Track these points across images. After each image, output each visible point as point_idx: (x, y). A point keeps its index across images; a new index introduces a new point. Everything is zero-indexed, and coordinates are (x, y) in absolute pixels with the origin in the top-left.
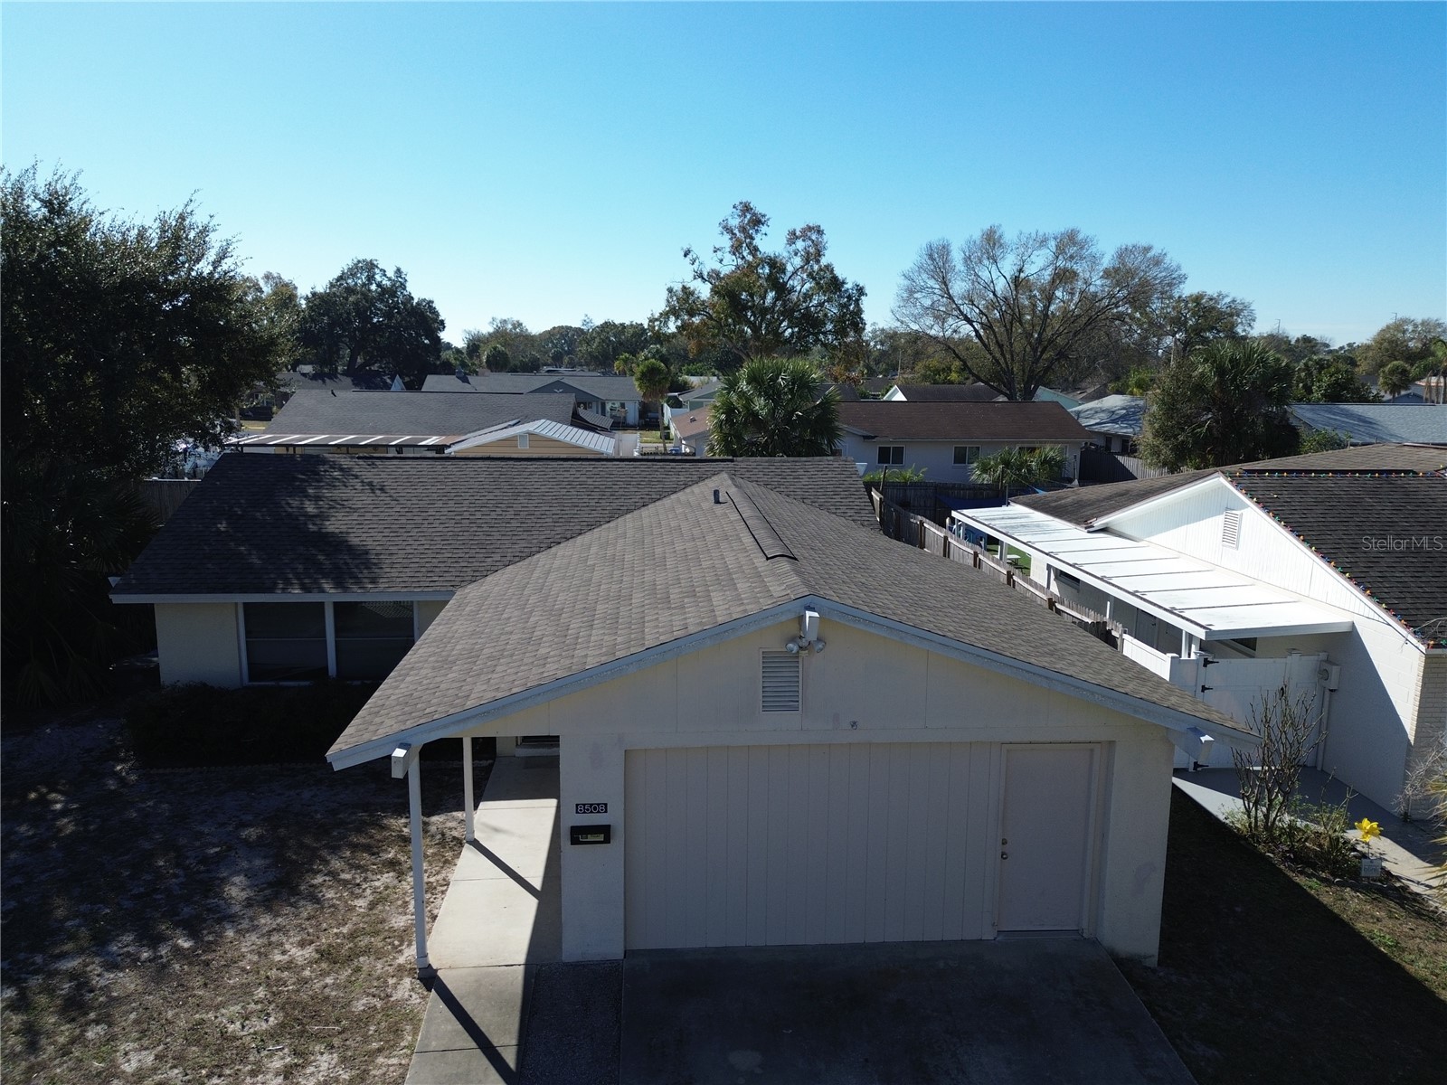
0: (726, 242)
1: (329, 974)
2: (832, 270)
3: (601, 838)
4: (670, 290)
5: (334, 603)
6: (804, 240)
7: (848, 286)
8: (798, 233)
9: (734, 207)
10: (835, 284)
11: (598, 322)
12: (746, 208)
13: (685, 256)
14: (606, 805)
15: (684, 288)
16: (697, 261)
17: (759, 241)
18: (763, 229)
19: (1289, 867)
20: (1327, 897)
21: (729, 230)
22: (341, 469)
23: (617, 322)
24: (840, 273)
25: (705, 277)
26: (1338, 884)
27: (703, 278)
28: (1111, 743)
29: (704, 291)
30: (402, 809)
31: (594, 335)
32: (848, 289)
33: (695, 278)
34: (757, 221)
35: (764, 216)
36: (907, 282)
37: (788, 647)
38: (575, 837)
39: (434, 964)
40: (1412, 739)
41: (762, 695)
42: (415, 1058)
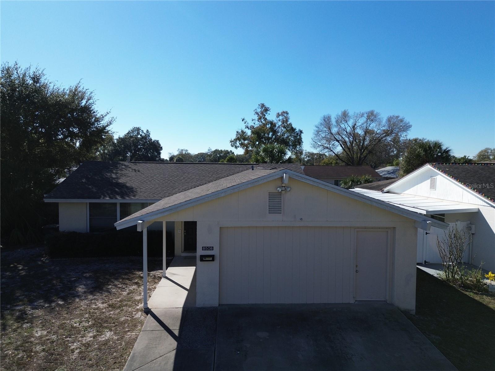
0: (256, 117)
1: (112, 311)
2: (291, 125)
3: (211, 259)
4: (237, 132)
5: (120, 203)
6: (282, 116)
8: (280, 114)
9: (259, 105)
10: (293, 130)
11: (213, 149)
12: (263, 105)
13: (243, 121)
14: (213, 247)
15: (242, 131)
16: (246, 122)
17: (267, 116)
19: (462, 289)
20: (477, 298)
21: (257, 113)
22: (125, 165)
23: (220, 150)
24: (294, 126)
25: (249, 128)
26: (480, 294)
27: (248, 128)
28: (394, 228)
29: (249, 132)
30: (141, 269)
31: (212, 154)
32: (297, 131)
33: (246, 128)
34: (267, 110)
35: (269, 108)
36: (317, 129)
37: (278, 189)
38: (202, 258)
39: (150, 307)
41: (268, 208)
42: (141, 333)
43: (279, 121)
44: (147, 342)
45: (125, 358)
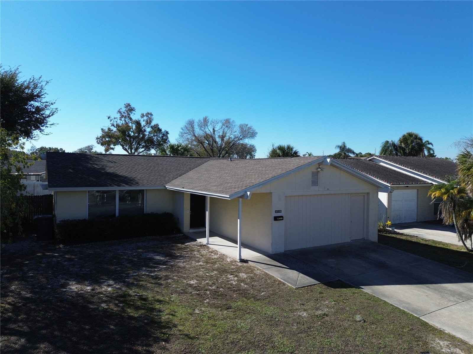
5: (119, 190)
7: (163, 131)
8: (145, 115)
10: (160, 130)
12: (128, 105)
13: (109, 118)
14: (281, 211)
16: (112, 121)
17: (132, 116)
18: (134, 112)
21: (119, 112)
24: (160, 127)
25: (115, 126)
28: (368, 193)
33: (112, 126)
35: (134, 108)
37: (318, 170)
38: (276, 219)
39: (242, 258)
40: (387, 207)
41: (311, 182)
42: (264, 270)
43: (144, 121)
44: (276, 273)
45: (280, 281)
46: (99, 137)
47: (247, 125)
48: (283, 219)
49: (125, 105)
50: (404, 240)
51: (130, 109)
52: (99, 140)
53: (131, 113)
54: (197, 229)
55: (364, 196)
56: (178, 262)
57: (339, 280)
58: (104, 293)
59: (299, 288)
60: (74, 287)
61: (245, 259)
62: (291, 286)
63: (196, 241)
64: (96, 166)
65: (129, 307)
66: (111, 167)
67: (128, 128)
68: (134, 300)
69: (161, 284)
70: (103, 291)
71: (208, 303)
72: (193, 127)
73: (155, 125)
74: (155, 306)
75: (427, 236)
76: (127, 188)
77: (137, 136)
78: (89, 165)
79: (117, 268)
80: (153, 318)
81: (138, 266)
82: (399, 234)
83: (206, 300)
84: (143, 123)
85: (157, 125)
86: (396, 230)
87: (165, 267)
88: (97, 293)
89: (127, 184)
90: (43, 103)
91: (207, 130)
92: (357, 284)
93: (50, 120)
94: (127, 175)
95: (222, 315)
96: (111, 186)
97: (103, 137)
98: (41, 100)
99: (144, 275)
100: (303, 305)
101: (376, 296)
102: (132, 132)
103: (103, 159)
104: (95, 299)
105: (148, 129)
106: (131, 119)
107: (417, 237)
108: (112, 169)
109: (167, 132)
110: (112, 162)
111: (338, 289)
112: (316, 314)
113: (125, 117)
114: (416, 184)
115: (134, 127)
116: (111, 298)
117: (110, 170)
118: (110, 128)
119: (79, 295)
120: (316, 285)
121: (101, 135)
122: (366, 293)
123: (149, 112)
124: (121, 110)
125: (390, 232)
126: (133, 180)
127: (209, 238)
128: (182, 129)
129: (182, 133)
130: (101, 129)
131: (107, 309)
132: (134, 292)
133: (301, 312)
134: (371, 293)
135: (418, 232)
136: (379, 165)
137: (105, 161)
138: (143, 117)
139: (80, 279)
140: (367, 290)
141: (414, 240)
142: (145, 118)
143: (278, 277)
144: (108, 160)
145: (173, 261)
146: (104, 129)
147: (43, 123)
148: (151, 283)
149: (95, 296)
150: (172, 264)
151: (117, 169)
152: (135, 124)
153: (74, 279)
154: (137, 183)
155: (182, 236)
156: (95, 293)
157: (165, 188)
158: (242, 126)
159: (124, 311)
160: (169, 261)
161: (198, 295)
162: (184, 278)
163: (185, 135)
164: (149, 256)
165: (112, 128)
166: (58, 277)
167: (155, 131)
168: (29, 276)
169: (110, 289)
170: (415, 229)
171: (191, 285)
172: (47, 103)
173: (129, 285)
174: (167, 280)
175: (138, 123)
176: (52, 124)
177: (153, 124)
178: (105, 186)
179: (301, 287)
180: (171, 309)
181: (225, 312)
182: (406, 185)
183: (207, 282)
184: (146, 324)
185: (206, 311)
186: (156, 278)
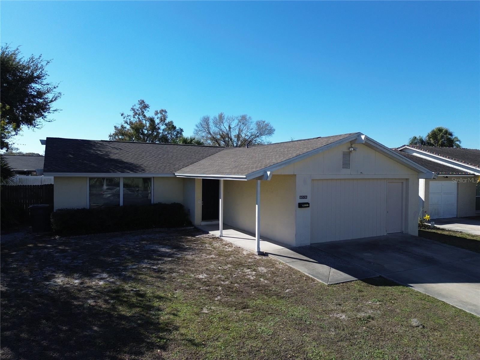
5: (123, 177)
7: (177, 128)
8: (158, 112)
10: (174, 128)
12: (142, 102)
13: (122, 115)
14: (307, 196)
15: (122, 126)
16: (126, 118)
17: (146, 113)
18: (148, 109)
24: (175, 124)
25: (128, 123)
33: (125, 123)
35: (148, 105)
36: (197, 128)
37: (350, 149)
38: (300, 205)
39: (261, 251)
40: (424, 200)
41: (342, 164)
42: (287, 264)
43: (158, 118)
44: (303, 267)
45: (308, 277)
46: (112, 135)
47: (264, 122)
48: (309, 207)
49: (139, 102)
50: (447, 235)
51: (144, 106)
52: (112, 137)
53: (145, 110)
54: (210, 221)
55: (402, 182)
56: (186, 255)
57: (380, 276)
58: (94, 287)
59: (332, 284)
60: (60, 280)
61: (264, 252)
62: (322, 282)
63: (208, 233)
64: (99, 152)
65: (121, 305)
66: (116, 154)
67: (142, 126)
68: (129, 295)
69: (164, 278)
70: (92, 285)
71: (220, 301)
72: (208, 124)
73: (169, 123)
74: (154, 304)
75: (473, 232)
76: (132, 175)
77: (150, 134)
78: (92, 151)
79: (114, 260)
80: (149, 317)
81: (138, 258)
82: (439, 229)
83: (217, 297)
84: (157, 121)
85: (172, 122)
86: (435, 225)
87: (170, 259)
88: (86, 287)
89: (132, 171)
90: (44, 85)
91: (222, 127)
92: (405, 282)
93: (53, 106)
94: (132, 162)
95: (237, 315)
96: (114, 172)
97: (116, 134)
98: (42, 82)
99: (144, 268)
100: (340, 305)
101: (431, 296)
102: (145, 129)
103: (107, 146)
104: (82, 295)
105: (163, 127)
106: (145, 116)
107: (461, 232)
108: (117, 155)
109: (182, 129)
110: (117, 149)
111: (381, 287)
112: (358, 316)
113: (139, 115)
114: (457, 174)
115: (148, 125)
116: (102, 293)
117: (113, 157)
118: (124, 125)
119: (64, 289)
120: (353, 282)
121: (115, 132)
122: (418, 292)
123: (164, 109)
124: (134, 107)
125: (429, 227)
126: (140, 167)
127: (223, 231)
128: (197, 126)
129: (196, 130)
130: (114, 126)
131: (93, 306)
132: (130, 287)
133: (338, 313)
134: (424, 292)
135: (462, 228)
136: (412, 155)
137: (110, 148)
138: (157, 115)
139: (69, 272)
140: (419, 288)
141: (459, 235)
142: (159, 115)
143: (306, 272)
144: (113, 146)
145: (181, 253)
146: (117, 126)
147: (46, 108)
148: (152, 277)
149: (81, 291)
150: (179, 256)
151: (122, 155)
152: (148, 121)
153: (61, 271)
154: (143, 170)
155: (193, 229)
156: (83, 287)
157: (173, 176)
158: (259, 123)
159: (114, 308)
160: (175, 253)
161: (208, 291)
162: (192, 272)
163: (200, 132)
164: (153, 248)
165: (125, 125)
166: (44, 269)
167: (169, 128)
168: (11, 268)
169: (101, 283)
170: (457, 225)
171: (199, 280)
172: (48, 85)
173: (126, 279)
174: (171, 274)
175: (152, 120)
176: (55, 110)
177: (167, 122)
178: (108, 172)
179: (335, 284)
180: (173, 308)
181: (241, 312)
182: (445, 176)
183: (219, 276)
184: (140, 325)
185: (217, 311)
186: (159, 271)
